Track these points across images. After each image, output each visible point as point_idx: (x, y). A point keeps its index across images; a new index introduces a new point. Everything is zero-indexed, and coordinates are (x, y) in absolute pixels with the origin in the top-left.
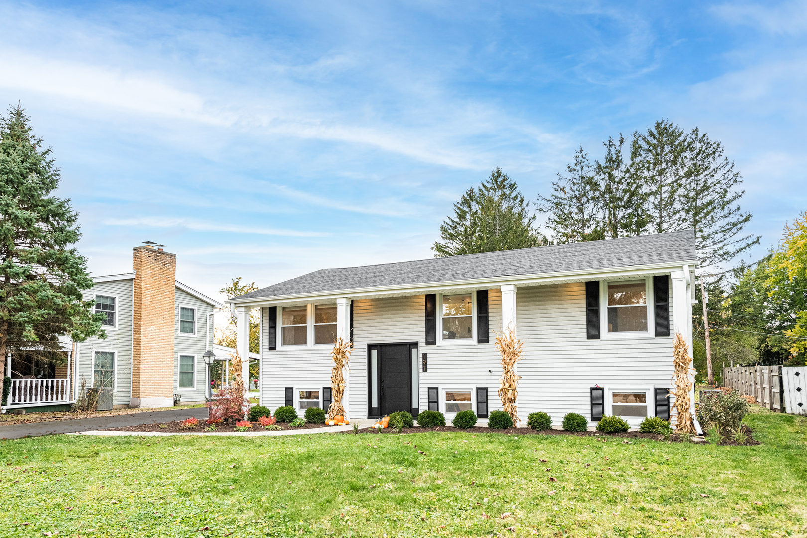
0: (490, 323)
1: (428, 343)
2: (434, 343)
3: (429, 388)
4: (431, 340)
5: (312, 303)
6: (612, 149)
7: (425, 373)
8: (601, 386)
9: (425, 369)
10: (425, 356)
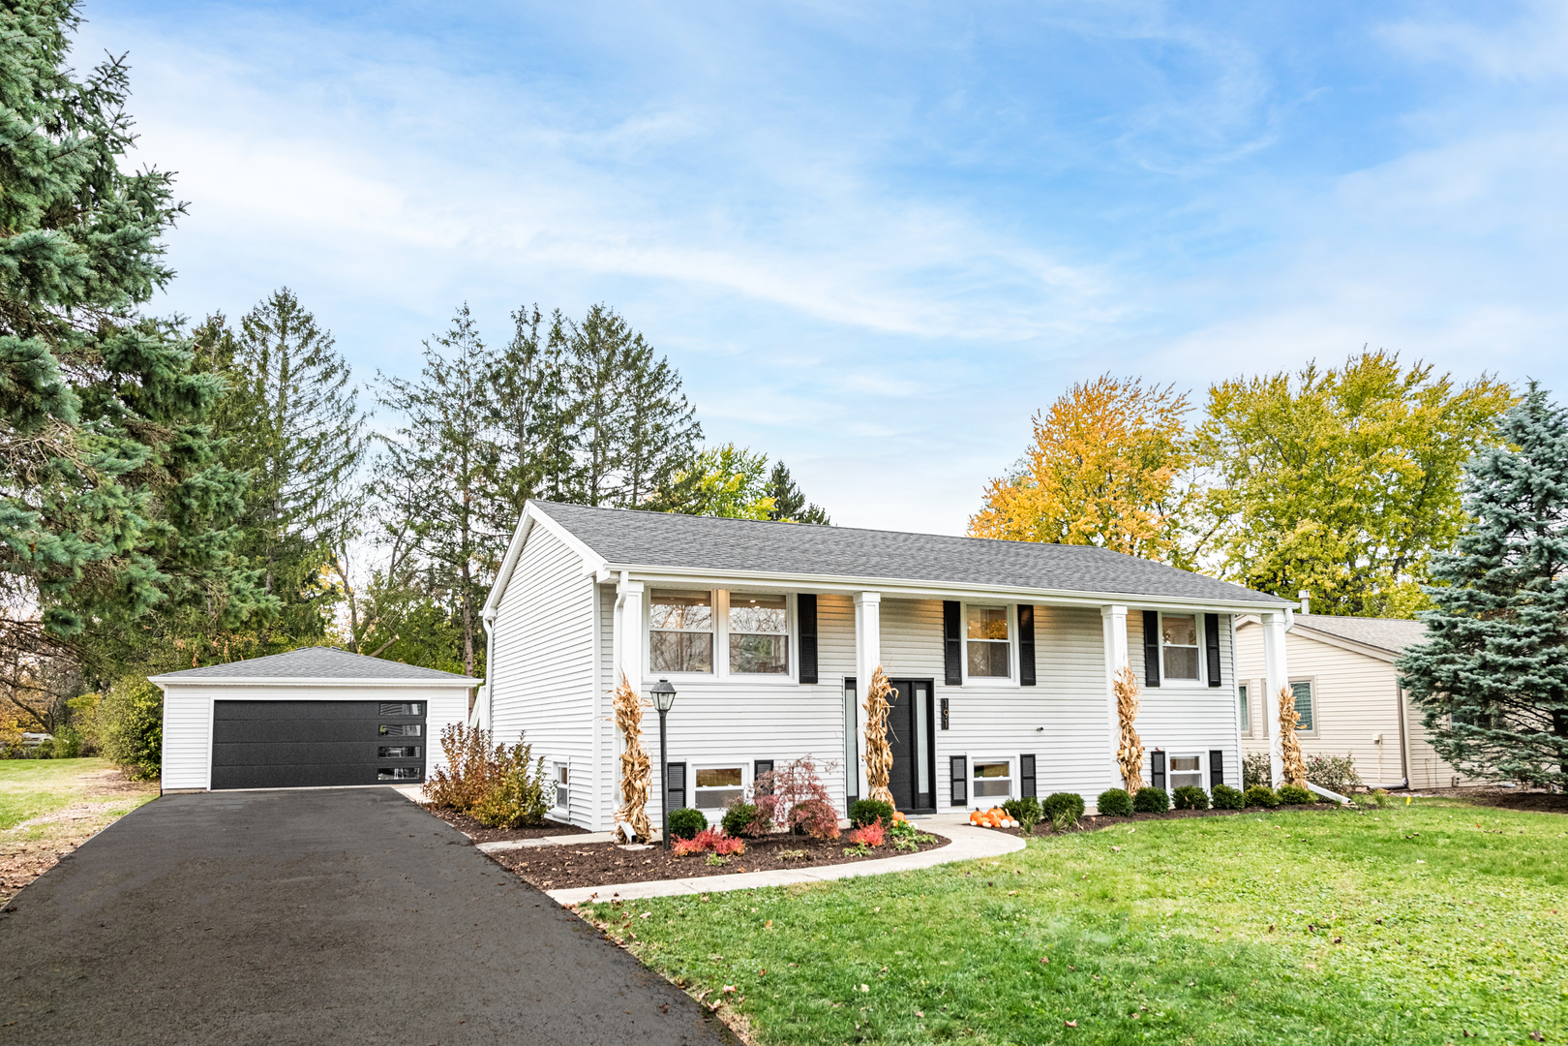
0: (1037, 654)
1: (948, 682)
2: (958, 682)
3: (952, 758)
4: (953, 678)
5: (725, 587)
6: (525, 327)
7: (945, 733)
8: (1161, 749)
9: (945, 726)
10: (944, 703)
